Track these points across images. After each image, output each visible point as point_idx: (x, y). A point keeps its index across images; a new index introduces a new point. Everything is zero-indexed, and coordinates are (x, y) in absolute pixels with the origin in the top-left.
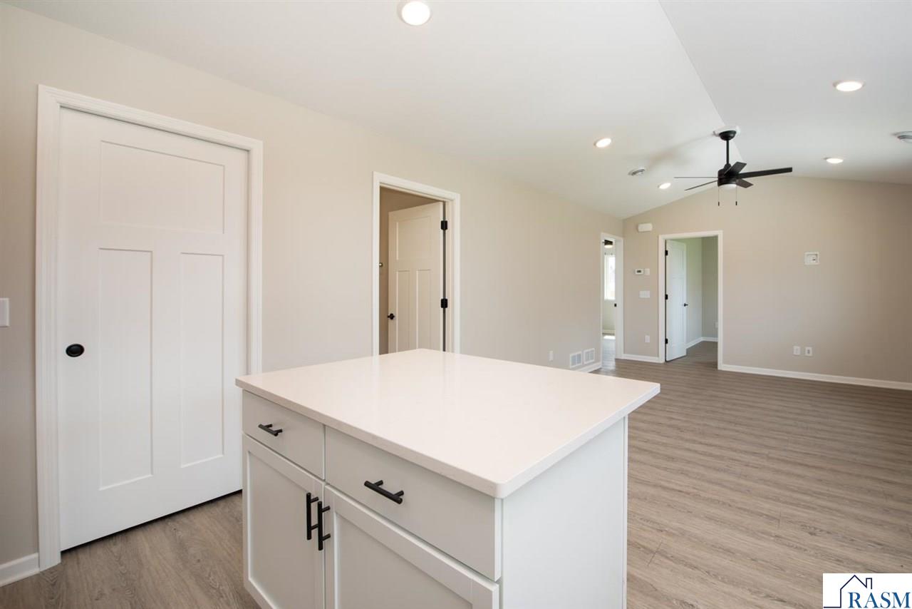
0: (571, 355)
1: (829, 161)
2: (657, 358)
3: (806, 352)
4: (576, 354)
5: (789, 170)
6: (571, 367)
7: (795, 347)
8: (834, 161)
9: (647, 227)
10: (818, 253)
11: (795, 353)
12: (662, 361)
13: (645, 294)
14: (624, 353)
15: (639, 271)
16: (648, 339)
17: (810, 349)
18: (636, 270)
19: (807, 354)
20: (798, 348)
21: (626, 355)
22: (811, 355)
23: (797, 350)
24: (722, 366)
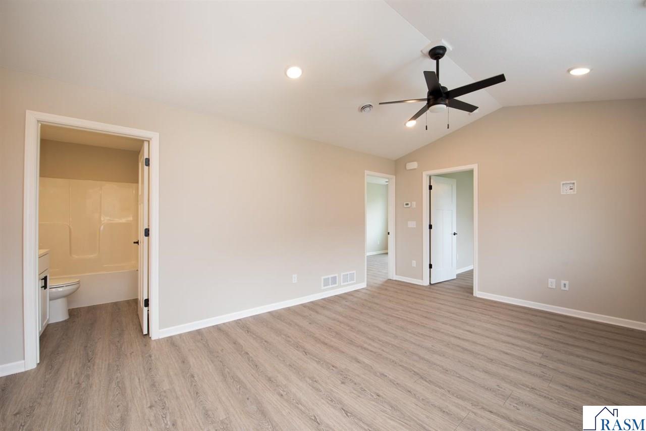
0: (323, 278)
1: (573, 72)
2: (421, 281)
3: (562, 285)
4: (330, 276)
5: (500, 79)
6: (323, 288)
7: (550, 280)
8: (580, 72)
9: (413, 165)
10: (575, 182)
11: (550, 286)
12: (427, 283)
13: (412, 224)
14: (396, 274)
15: (407, 204)
16: (414, 263)
17: (567, 283)
18: (405, 203)
19: (563, 288)
20: (554, 280)
21: (397, 276)
22: (567, 288)
23: (552, 283)
24: (477, 293)
